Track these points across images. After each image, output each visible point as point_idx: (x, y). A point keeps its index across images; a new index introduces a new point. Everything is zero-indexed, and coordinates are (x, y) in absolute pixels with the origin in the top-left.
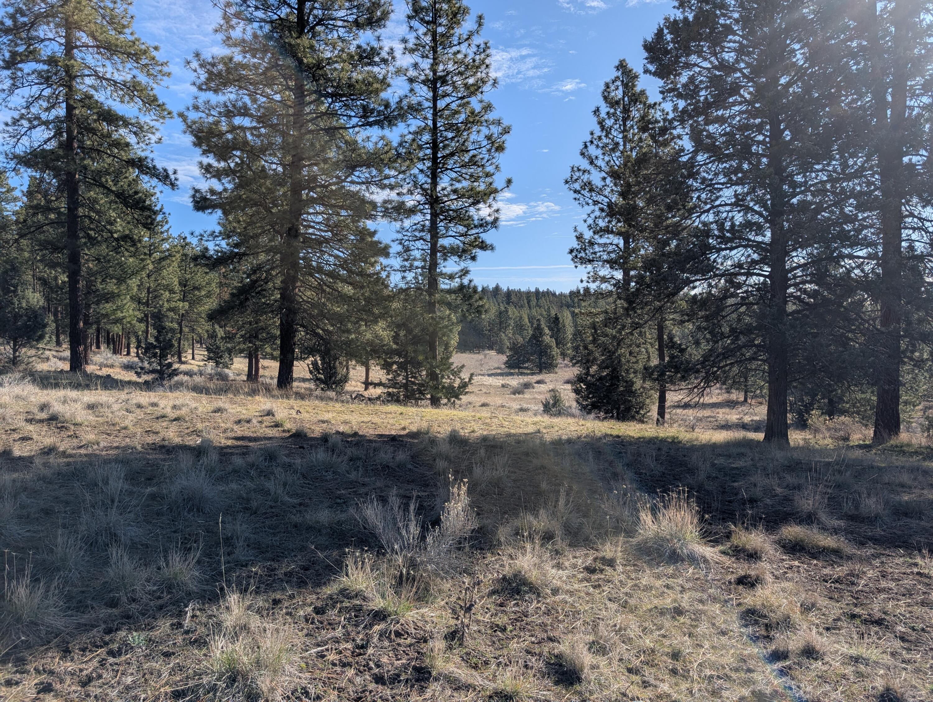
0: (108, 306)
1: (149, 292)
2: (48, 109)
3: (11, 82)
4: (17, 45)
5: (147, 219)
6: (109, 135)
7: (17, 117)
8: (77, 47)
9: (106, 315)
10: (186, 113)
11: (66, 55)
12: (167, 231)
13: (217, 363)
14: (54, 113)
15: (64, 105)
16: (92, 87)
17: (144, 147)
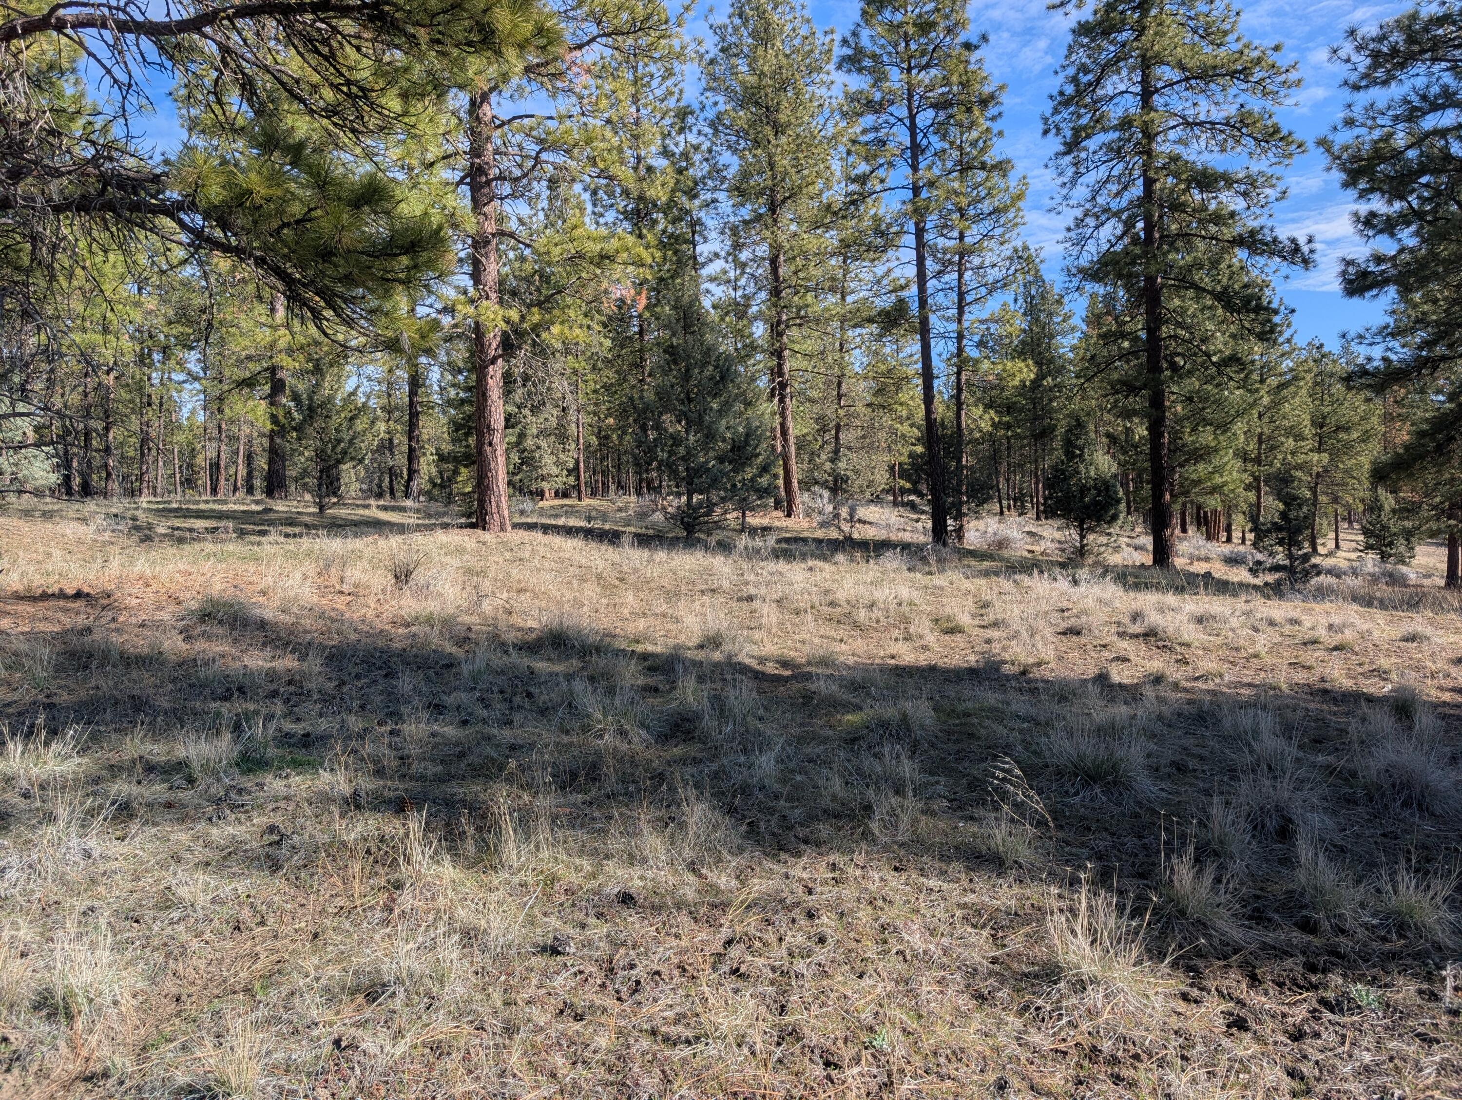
0: (1201, 466)
1: (1260, 442)
2: (1118, 194)
3: (1074, 169)
4: (1079, 116)
5: (1264, 325)
6: (1204, 208)
7: (1080, 216)
8: (1157, 91)
9: (1199, 482)
10: (1330, 137)
11: (1143, 108)
12: (1289, 341)
13: (1384, 557)
14: (1127, 196)
15: (1140, 182)
16: (1179, 141)
17: (1258, 212)
